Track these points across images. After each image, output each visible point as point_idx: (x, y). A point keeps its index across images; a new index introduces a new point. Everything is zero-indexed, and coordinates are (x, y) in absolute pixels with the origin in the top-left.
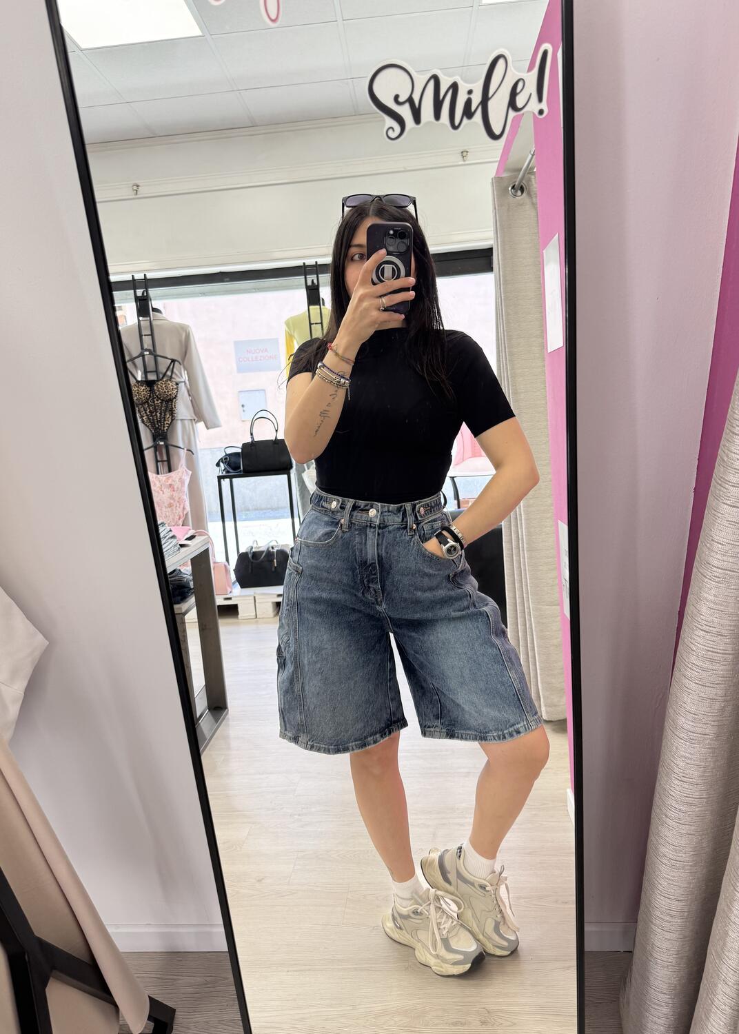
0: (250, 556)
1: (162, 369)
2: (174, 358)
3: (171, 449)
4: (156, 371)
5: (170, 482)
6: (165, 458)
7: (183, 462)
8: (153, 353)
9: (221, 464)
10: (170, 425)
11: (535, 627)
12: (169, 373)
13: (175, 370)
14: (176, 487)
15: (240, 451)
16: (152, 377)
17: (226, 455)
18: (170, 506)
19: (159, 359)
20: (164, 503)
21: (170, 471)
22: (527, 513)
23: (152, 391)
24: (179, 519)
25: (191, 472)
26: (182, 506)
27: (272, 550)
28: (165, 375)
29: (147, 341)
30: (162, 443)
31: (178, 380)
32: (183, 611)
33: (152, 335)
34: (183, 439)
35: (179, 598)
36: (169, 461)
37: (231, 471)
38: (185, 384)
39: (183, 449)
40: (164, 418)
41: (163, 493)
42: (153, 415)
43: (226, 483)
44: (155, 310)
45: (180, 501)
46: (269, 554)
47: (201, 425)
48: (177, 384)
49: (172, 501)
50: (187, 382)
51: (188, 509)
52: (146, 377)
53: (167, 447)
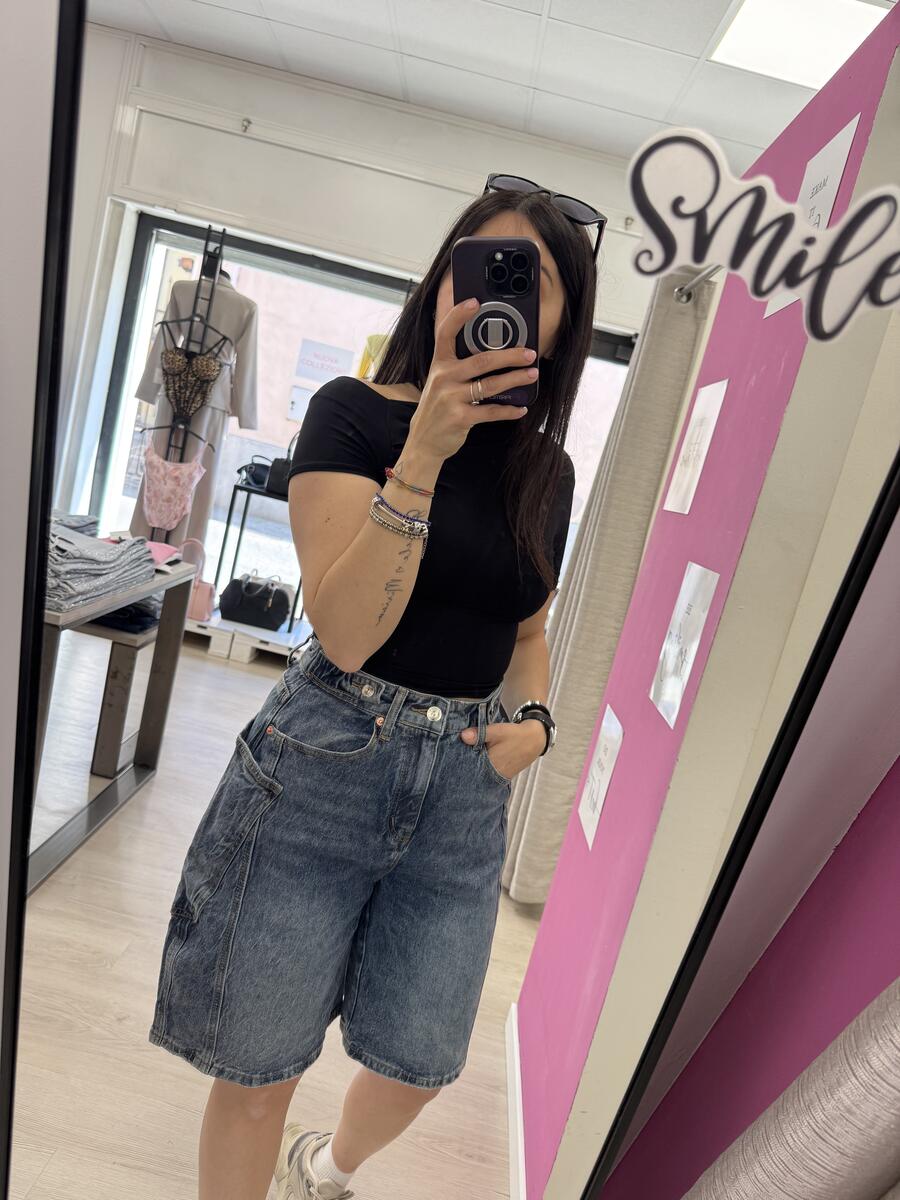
0: (244, 586)
1: (210, 343)
2: (228, 336)
3: (190, 436)
4: (202, 344)
5: (177, 473)
6: (180, 445)
7: (200, 456)
8: (205, 321)
9: (244, 474)
10: (198, 409)
11: (536, 792)
12: (216, 350)
13: (224, 349)
14: (181, 483)
15: (269, 464)
16: (194, 348)
17: (253, 464)
18: (169, 500)
19: (210, 331)
20: (162, 495)
21: (181, 460)
22: (570, 664)
23: (189, 363)
24: (176, 518)
25: (204, 471)
26: (182, 505)
27: (270, 587)
28: (210, 350)
29: (202, 305)
30: (181, 427)
31: (224, 360)
32: (138, 645)
33: (210, 300)
34: (208, 432)
35: (139, 627)
36: (183, 449)
37: (253, 483)
38: (231, 368)
39: (205, 442)
40: (193, 399)
41: (165, 484)
42: (183, 391)
43: (242, 495)
44: (222, 273)
45: (182, 498)
46: (266, 591)
47: (233, 421)
48: (221, 366)
49: (173, 497)
50: (234, 367)
51: (189, 510)
52: (188, 346)
53: (186, 433)
